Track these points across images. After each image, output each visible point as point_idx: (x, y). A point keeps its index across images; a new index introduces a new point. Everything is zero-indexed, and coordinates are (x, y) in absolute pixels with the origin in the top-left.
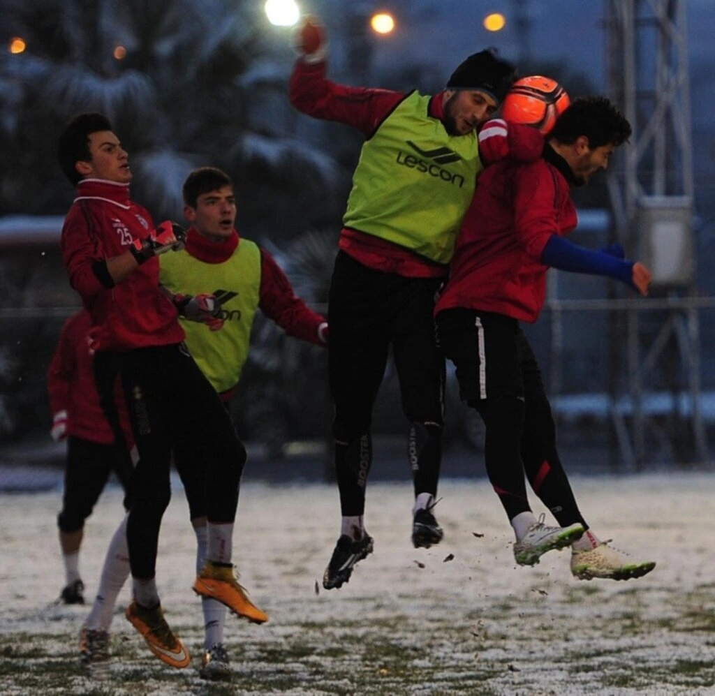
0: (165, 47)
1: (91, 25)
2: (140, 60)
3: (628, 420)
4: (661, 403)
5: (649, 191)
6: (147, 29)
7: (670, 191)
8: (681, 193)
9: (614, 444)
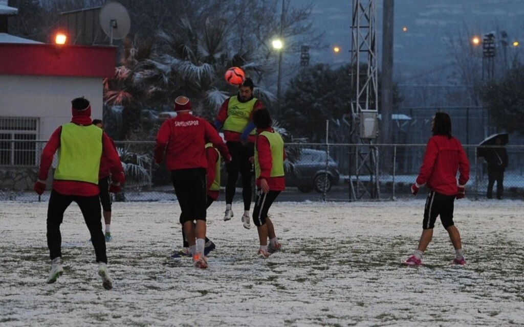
0: (217, 56)
1: (195, 48)
2: (210, 60)
3: (355, 183)
4: (367, 178)
5: (364, 107)
6: (212, 50)
7: (372, 107)
8: (375, 109)
9: (350, 190)
